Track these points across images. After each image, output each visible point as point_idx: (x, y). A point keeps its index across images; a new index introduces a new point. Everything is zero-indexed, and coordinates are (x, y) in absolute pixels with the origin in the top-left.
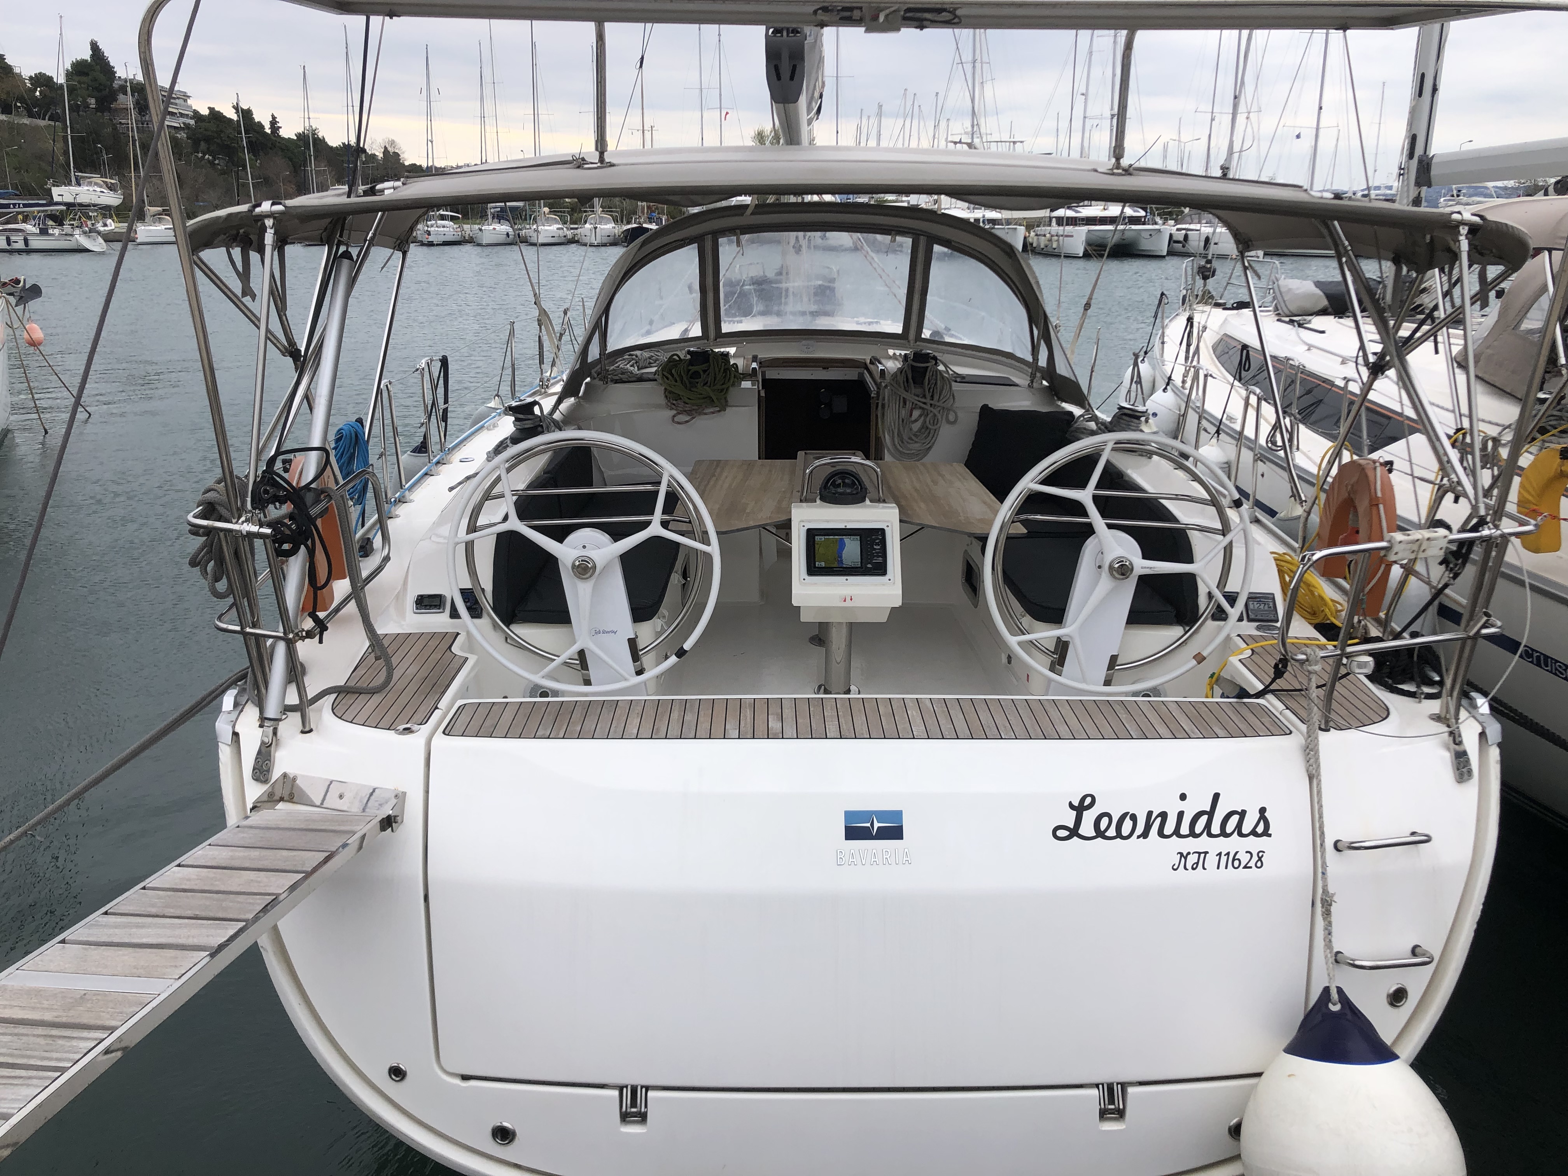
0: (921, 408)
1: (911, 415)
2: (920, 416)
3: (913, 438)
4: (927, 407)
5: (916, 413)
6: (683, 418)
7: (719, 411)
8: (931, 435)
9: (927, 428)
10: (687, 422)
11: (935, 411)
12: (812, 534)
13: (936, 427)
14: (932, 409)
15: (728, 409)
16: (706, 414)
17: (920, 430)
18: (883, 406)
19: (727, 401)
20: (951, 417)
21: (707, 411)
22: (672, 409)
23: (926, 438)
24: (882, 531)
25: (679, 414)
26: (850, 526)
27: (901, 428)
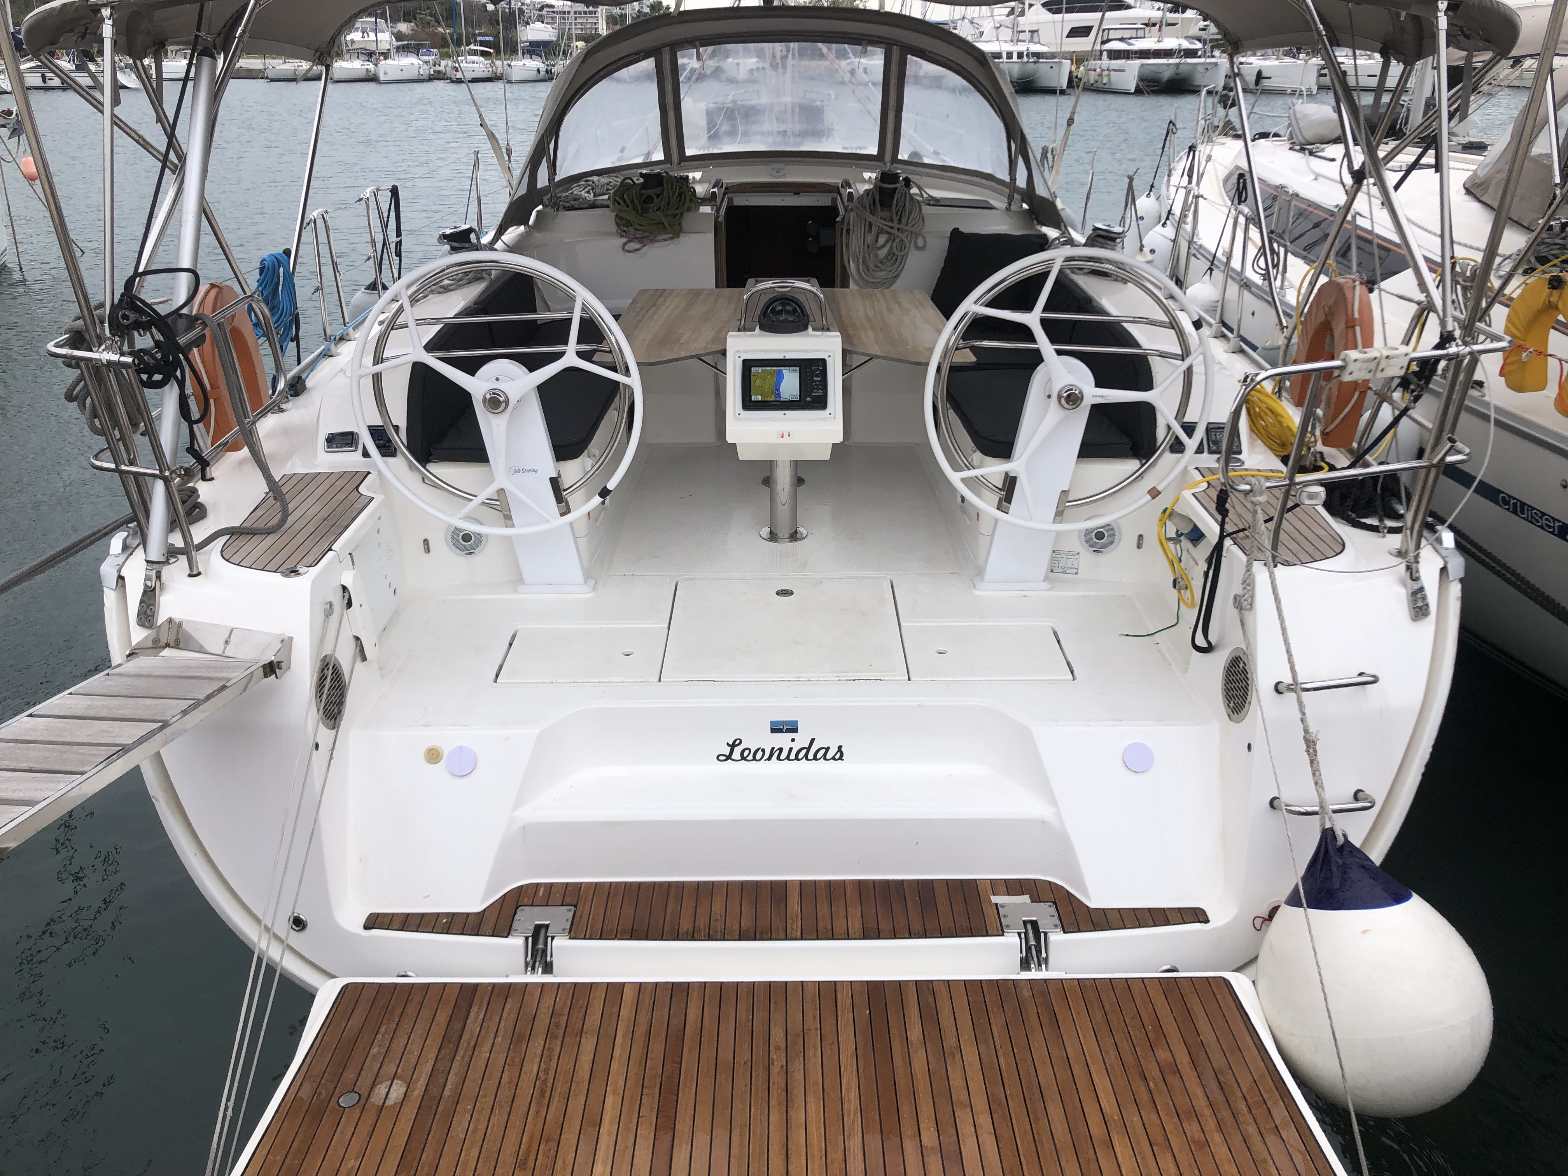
0: (887, 233)
1: (877, 241)
2: (887, 241)
3: (879, 265)
4: (895, 232)
5: (882, 239)
6: (634, 245)
7: (672, 238)
8: (898, 263)
9: (894, 254)
10: (637, 250)
11: (903, 236)
12: (748, 365)
13: (901, 253)
14: (899, 234)
15: (682, 235)
16: (658, 241)
17: (886, 257)
18: (848, 231)
19: (681, 227)
20: (920, 242)
21: (660, 238)
22: (622, 236)
23: (893, 265)
24: (823, 361)
25: (630, 241)
26: (789, 356)
27: (867, 256)
